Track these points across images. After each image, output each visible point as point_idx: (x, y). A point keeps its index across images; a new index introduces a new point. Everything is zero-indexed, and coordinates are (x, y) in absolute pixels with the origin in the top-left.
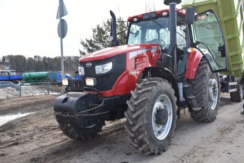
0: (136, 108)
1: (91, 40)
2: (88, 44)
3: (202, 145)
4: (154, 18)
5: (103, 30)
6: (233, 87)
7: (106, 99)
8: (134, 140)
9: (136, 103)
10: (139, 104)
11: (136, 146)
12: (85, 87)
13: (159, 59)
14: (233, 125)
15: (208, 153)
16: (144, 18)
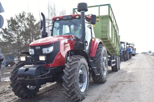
0: (70, 73)
1: (6, 29)
2: (3, 31)
3: (104, 94)
4: (70, 19)
5: (16, 21)
6: (114, 63)
7: (50, 69)
8: (69, 92)
9: (70, 71)
10: (71, 71)
11: (70, 96)
12: (38, 62)
13: (75, 45)
14: (117, 83)
15: (108, 98)
16: (64, 19)
